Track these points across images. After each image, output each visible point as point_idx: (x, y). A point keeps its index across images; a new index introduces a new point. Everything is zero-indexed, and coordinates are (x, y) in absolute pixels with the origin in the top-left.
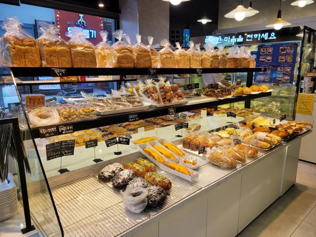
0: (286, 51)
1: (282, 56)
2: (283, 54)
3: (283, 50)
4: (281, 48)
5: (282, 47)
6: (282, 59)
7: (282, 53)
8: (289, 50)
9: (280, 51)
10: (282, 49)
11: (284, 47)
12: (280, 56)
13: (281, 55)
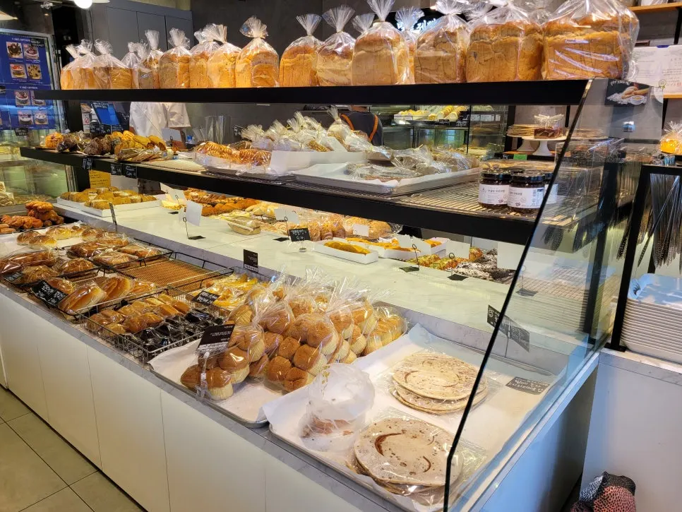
0: (22, 54)
1: (16, 65)
2: (18, 59)
3: (16, 50)
4: (9, 44)
5: (11, 43)
6: (19, 73)
7: (14, 56)
8: (28, 52)
9: (8, 52)
10: (12, 46)
11: (16, 44)
12: (10, 63)
13: (14, 62)
